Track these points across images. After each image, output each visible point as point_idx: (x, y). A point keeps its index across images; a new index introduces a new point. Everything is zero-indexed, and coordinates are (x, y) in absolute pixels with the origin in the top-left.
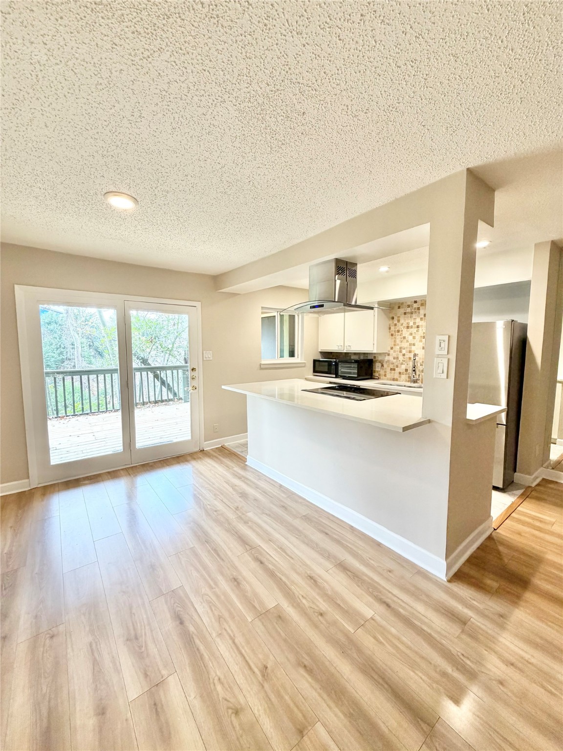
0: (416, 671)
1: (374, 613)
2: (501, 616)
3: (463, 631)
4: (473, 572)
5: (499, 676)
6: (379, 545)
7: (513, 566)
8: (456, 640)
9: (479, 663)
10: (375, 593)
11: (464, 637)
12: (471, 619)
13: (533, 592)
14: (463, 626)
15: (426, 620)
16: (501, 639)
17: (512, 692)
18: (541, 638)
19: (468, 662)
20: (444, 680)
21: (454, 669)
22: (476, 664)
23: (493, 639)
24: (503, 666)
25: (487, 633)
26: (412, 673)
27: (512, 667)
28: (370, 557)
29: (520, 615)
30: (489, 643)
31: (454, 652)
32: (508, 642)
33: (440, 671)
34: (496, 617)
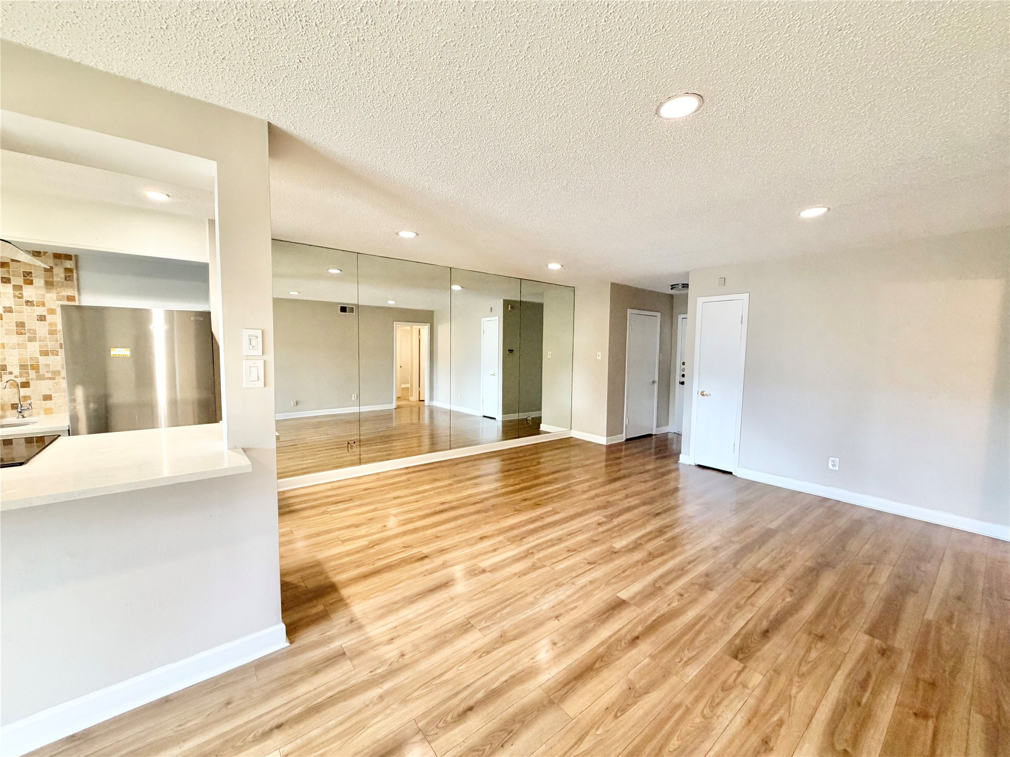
0: (369, 726)
1: (278, 751)
2: (352, 621)
3: (351, 659)
4: (296, 616)
5: (397, 654)
6: (166, 700)
7: (311, 584)
8: (357, 670)
9: (383, 663)
10: (250, 738)
11: (356, 662)
12: (343, 646)
13: (344, 587)
14: (346, 657)
15: (323, 688)
16: (371, 634)
17: (412, 652)
18: (382, 607)
19: (379, 671)
20: (386, 700)
21: (380, 686)
22: (382, 665)
23: (368, 640)
24: (391, 647)
25: (361, 641)
26: (370, 730)
27: (394, 640)
28: (179, 724)
29: (358, 608)
30: (370, 644)
31: (366, 678)
32: (376, 630)
33: (377, 699)
34: (350, 627)
